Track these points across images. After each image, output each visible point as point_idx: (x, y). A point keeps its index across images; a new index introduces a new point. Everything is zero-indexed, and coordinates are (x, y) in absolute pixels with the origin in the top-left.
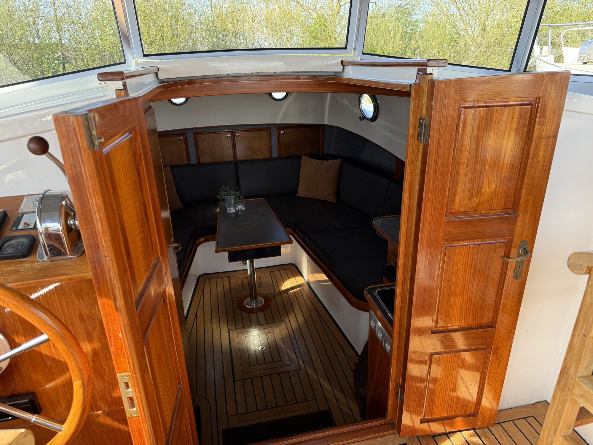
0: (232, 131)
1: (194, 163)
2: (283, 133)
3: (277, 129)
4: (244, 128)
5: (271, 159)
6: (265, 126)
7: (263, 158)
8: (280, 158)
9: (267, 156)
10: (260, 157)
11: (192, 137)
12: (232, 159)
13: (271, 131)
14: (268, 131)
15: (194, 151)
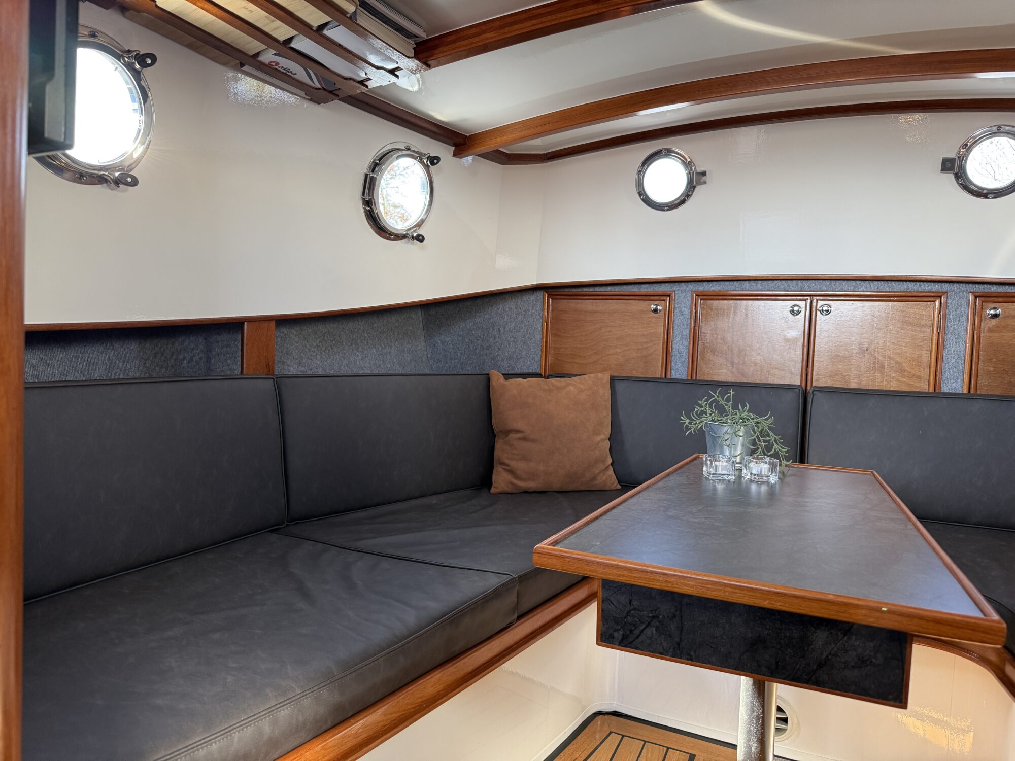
0: (810, 296)
1: (679, 377)
2: (995, 316)
3: (971, 297)
4: (852, 288)
5: (936, 395)
6: (927, 287)
7: (904, 388)
8: (970, 396)
9: (923, 386)
10: (893, 386)
11: (688, 303)
12: (797, 381)
13: (946, 303)
14: (937, 303)
15: (685, 343)
